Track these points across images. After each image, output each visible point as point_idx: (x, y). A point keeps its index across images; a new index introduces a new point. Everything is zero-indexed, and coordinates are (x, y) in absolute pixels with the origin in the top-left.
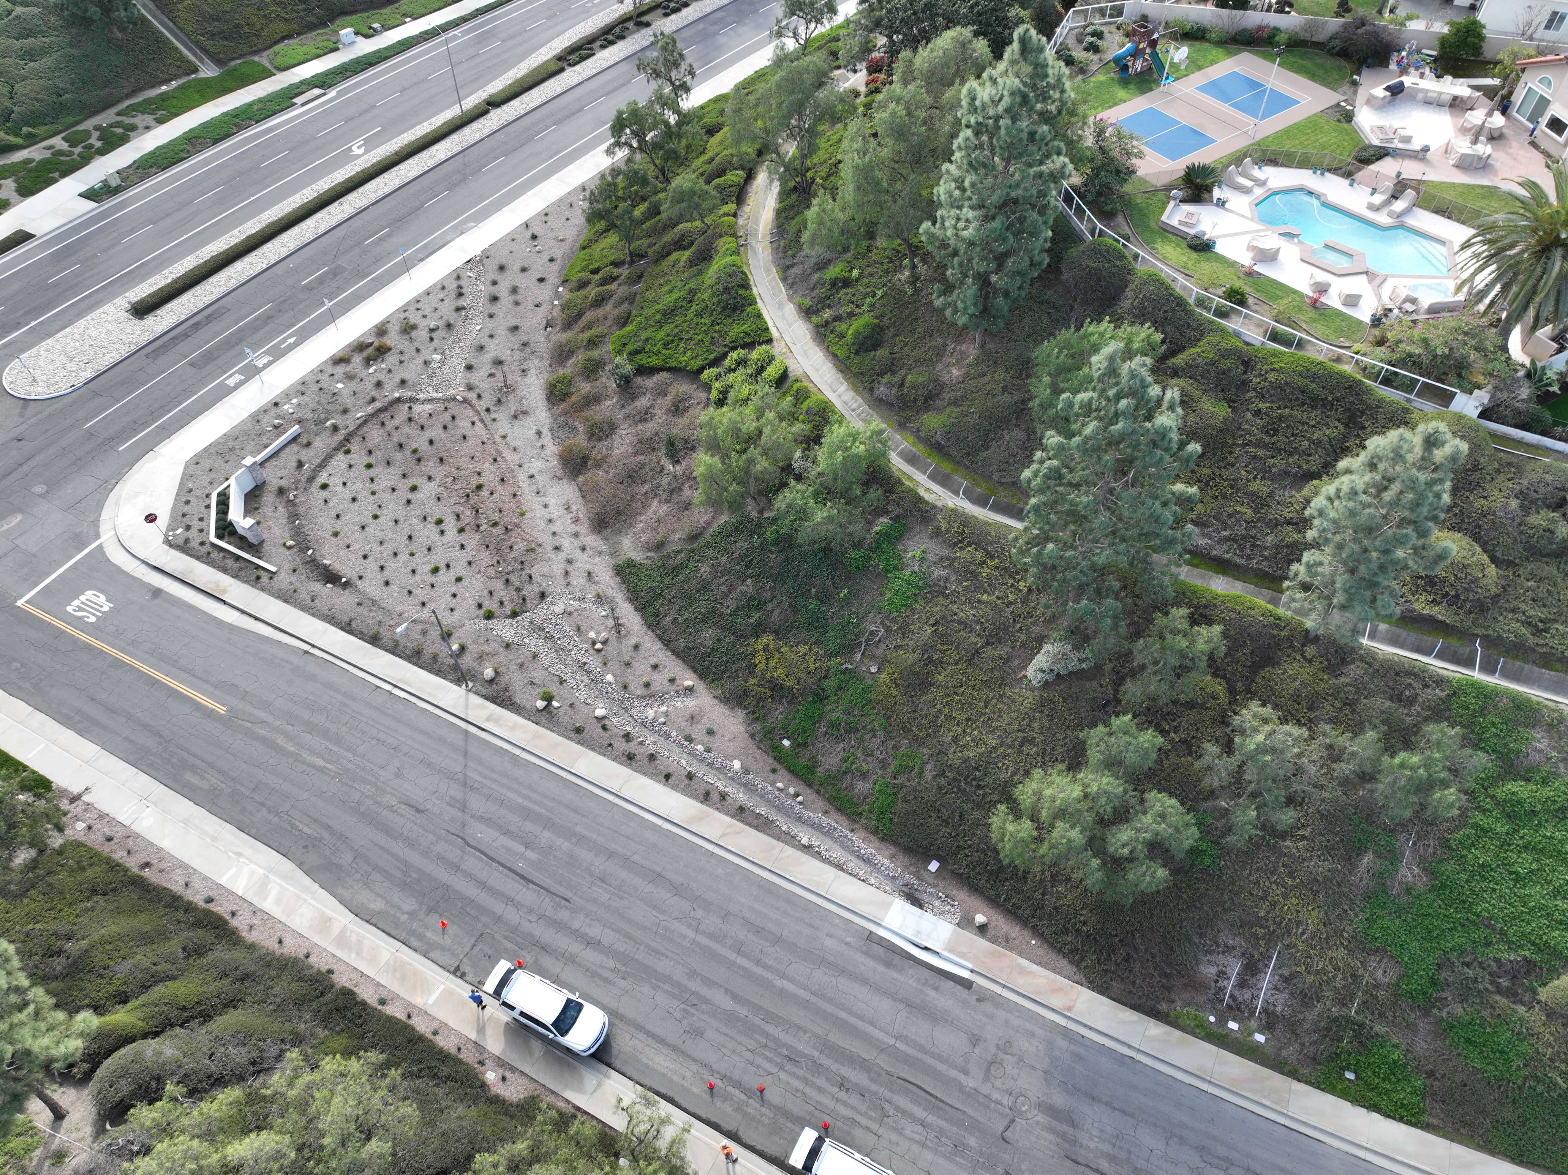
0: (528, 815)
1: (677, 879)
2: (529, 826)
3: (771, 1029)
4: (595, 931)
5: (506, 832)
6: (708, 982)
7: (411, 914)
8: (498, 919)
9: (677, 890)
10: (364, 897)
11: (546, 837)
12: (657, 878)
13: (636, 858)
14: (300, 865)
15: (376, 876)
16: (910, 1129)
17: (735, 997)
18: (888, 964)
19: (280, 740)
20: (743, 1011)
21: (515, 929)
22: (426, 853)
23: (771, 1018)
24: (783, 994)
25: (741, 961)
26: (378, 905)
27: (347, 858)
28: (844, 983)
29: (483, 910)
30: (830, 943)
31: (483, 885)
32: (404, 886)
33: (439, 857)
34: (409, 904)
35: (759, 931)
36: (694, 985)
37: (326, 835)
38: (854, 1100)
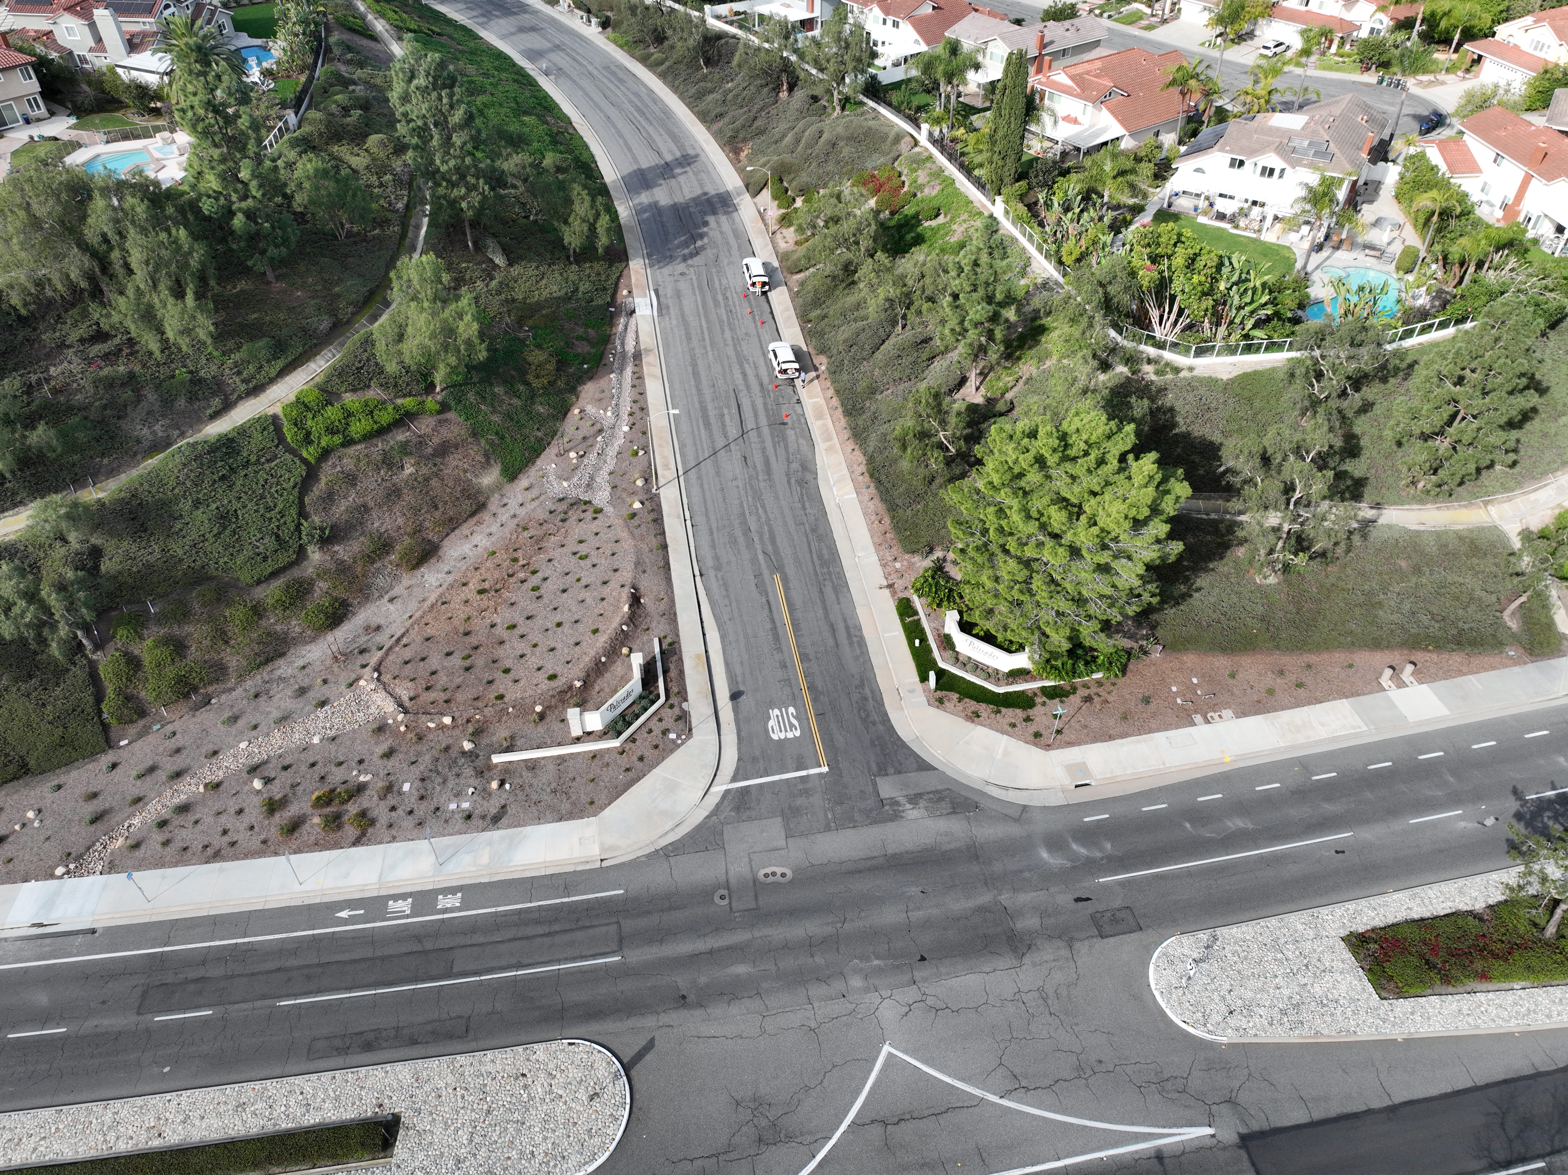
0: (707, 425)
1: (690, 369)
2: (713, 420)
3: (725, 319)
4: (738, 375)
5: (724, 425)
6: (725, 340)
7: (793, 428)
8: (765, 404)
9: (694, 365)
10: (804, 448)
11: (712, 413)
12: (696, 374)
13: (693, 383)
14: (816, 479)
15: (791, 450)
16: (724, 282)
17: (723, 332)
18: (668, 307)
19: (767, 536)
20: (726, 328)
21: (764, 397)
22: (763, 442)
23: (721, 321)
24: (708, 322)
25: (707, 337)
26: (802, 441)
27: (795, 466)
28: (687, 311)
29: (766, 410)
30: (674, 322)
31: (756, 416)
32: (785, 439)
33: (759, 436)
34: (790, 433)
35: (689, 338)
36: (730, 342)
37: (793, 481)
38: (728, 294)
